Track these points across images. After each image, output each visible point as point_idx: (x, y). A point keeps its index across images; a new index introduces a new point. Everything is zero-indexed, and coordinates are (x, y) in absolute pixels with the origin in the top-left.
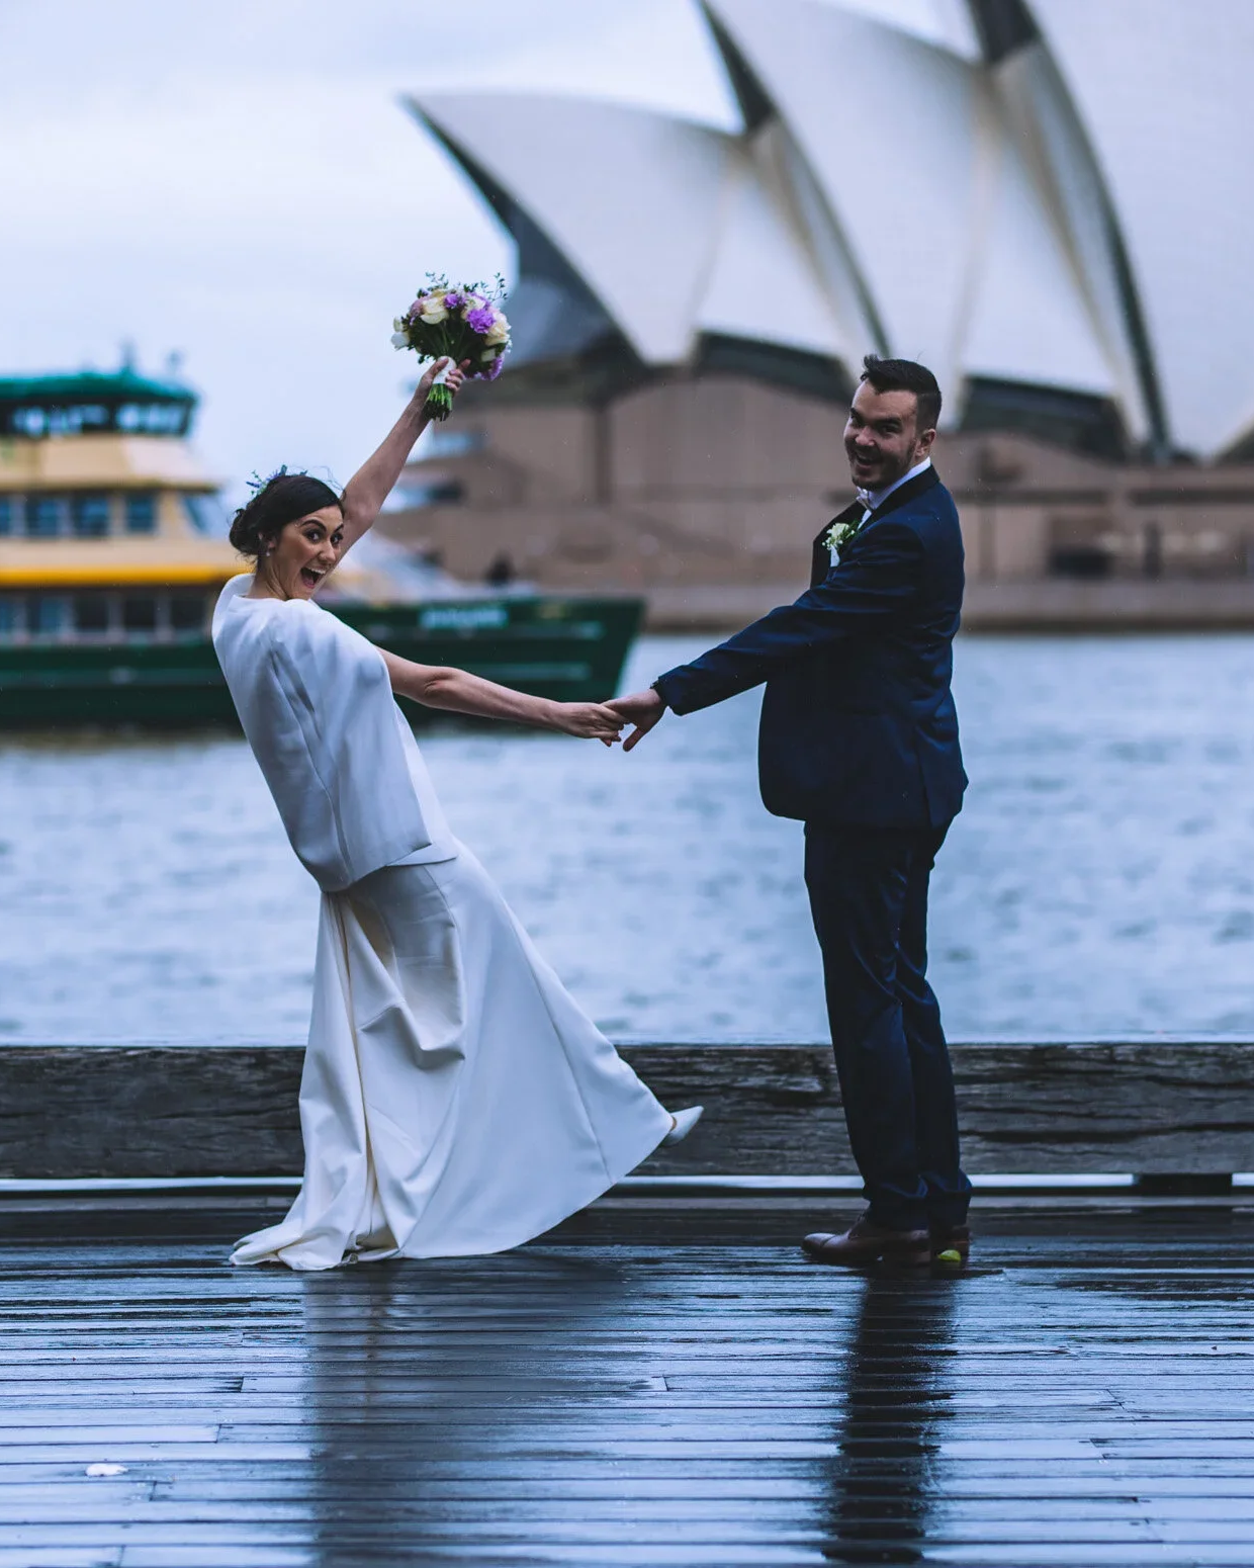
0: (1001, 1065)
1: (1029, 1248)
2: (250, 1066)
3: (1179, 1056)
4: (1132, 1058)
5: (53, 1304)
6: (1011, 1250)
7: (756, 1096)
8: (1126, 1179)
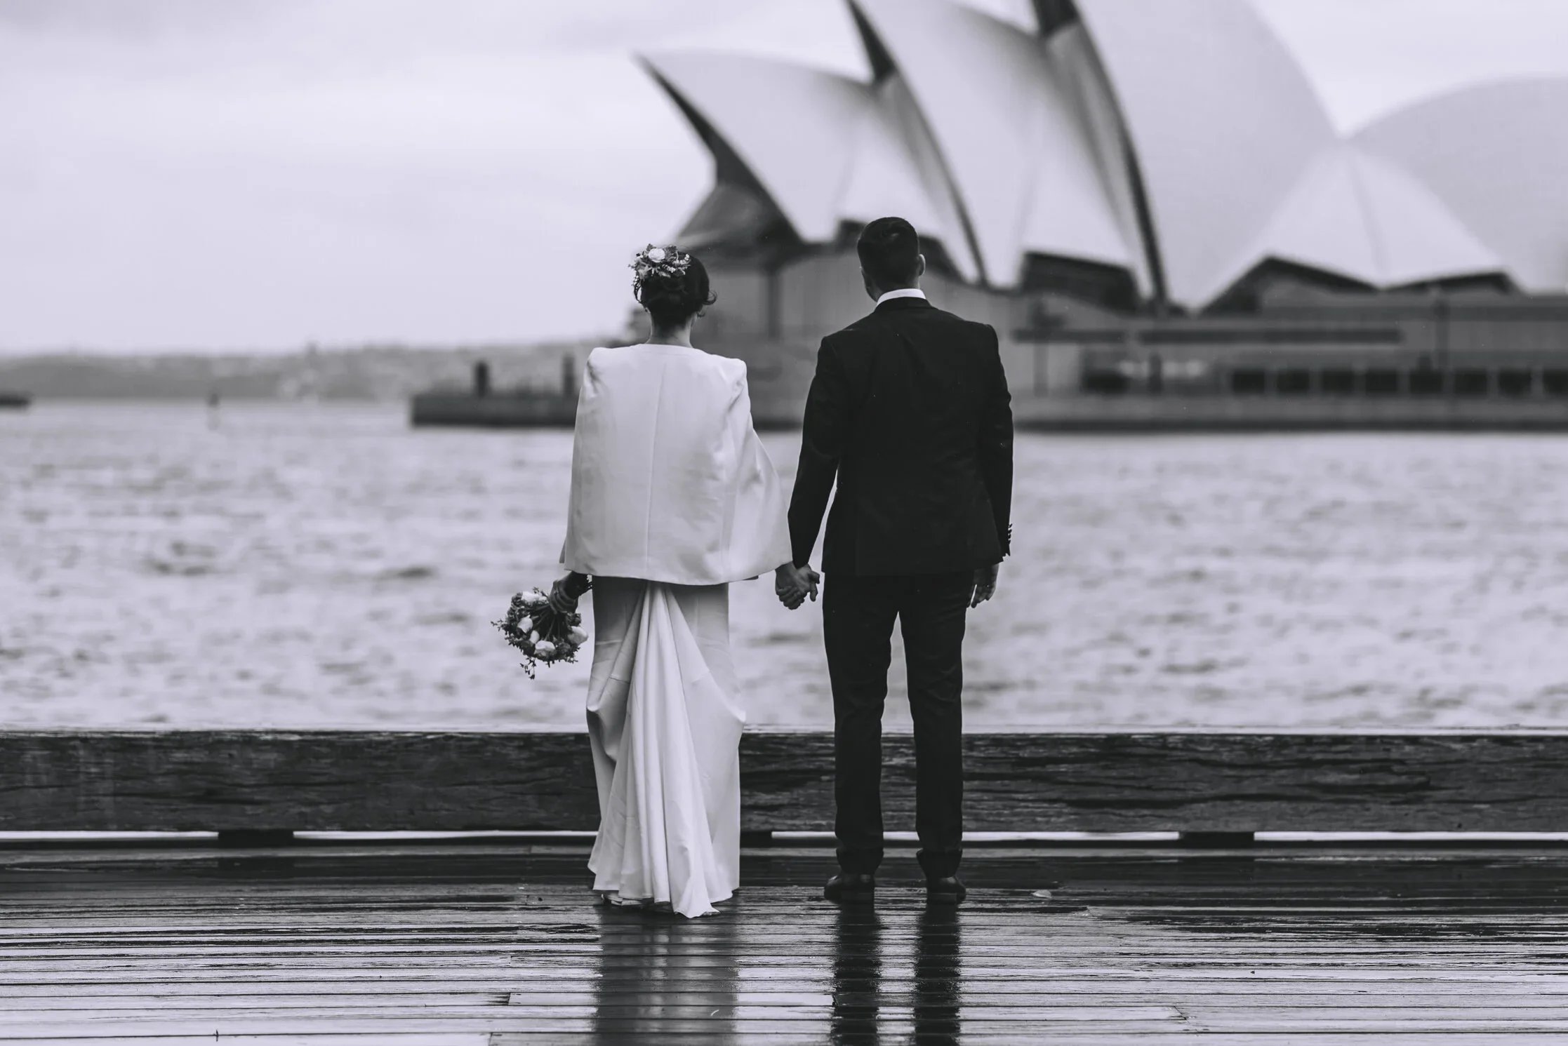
0: (1083, 750)
1: (1105, 890)
2: (519, 747)
3: (1216, 744)
4: (1180, 745)
5: (367, 931)
6: (1092, 891)
7: (898, 772)
8: (1175, 836)
